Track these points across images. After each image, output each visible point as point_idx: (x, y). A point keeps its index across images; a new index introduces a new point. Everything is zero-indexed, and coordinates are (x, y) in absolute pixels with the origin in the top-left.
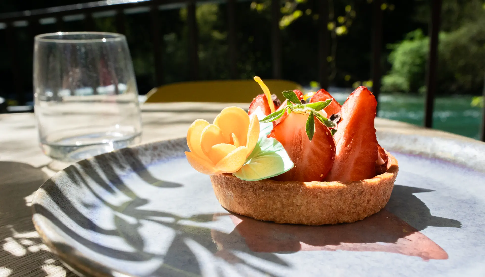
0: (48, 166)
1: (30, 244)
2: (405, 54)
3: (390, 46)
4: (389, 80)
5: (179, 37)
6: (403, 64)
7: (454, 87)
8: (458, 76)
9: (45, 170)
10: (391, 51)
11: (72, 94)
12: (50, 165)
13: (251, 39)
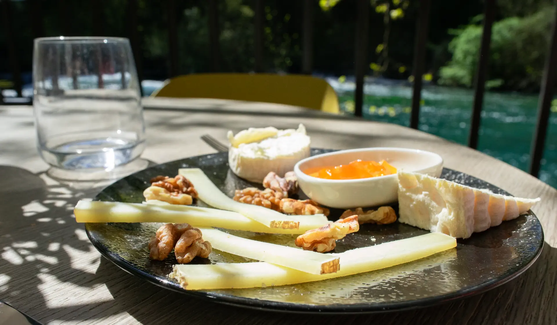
0: (47, 173)
1: (28, 254)
2: (469, 41)
3: (451, 31)
4: (447, 72)
5: (202, 13)
6: (466, 54)
7: (524, 83)
8: (529, 70)
9: (44, 177)
10: (452, 37)
11: (75, 86)
12: (50, 172)
13: (287, 18)
